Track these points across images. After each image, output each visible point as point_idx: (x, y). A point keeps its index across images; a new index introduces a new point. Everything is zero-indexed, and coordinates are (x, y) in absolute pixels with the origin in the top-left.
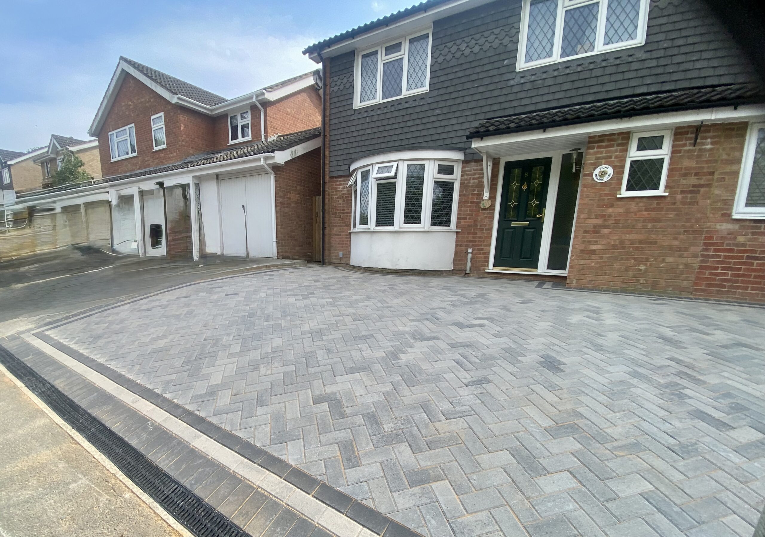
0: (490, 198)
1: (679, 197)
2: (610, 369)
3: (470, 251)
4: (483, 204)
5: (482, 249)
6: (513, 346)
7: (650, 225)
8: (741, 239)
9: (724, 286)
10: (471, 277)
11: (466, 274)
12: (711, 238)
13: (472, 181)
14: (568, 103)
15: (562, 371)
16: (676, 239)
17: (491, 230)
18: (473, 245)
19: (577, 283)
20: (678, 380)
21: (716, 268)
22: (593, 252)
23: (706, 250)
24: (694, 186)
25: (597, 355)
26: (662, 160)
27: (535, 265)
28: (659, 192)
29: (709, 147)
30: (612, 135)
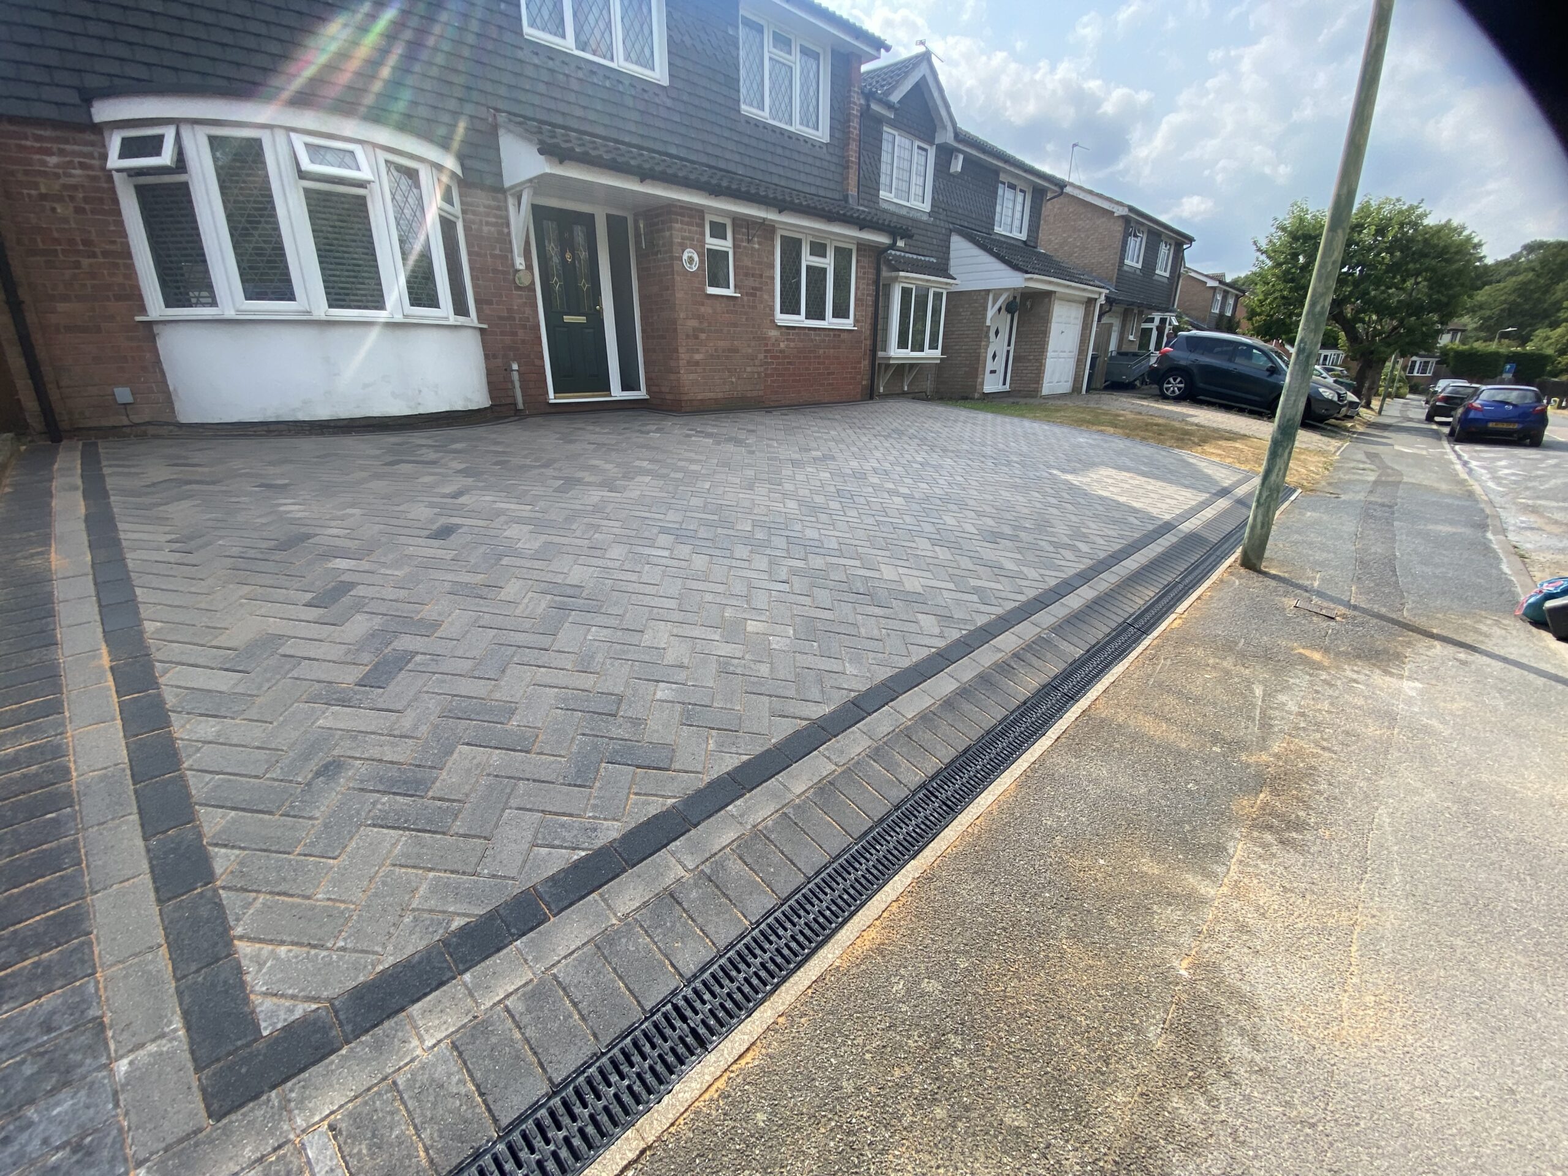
1: (746, 298)
3: (515, 367)
4: (517, 280)
5: (533, 364)
7: (732, 330)
8: (781, 345)
9: (780, 393)
11: (517, 410)
12: (768, 345)
13: (485, 229)
16: (748, 346)
17: (538, 327)
18: (515, 356)
19: (690, 405)
22: (698, 363)
23: (766, 357)
26: (727, 253)
27: (606, 388)
28: (729, 292)
29: (757, 246)
30: (691, 209)
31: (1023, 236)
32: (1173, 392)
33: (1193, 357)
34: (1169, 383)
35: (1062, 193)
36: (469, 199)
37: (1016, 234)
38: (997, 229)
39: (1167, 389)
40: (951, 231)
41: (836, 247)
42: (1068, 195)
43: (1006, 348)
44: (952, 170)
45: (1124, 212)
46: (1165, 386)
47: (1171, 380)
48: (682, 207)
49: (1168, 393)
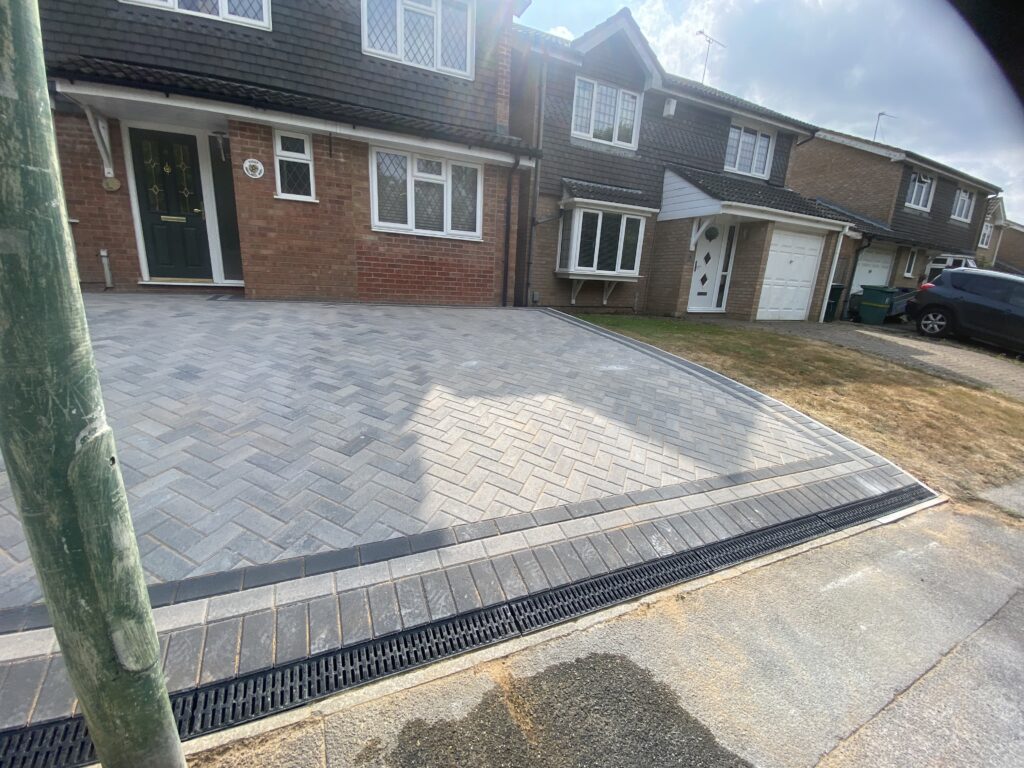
0: (117, 176)
1: (329, 205)
2: (254, 366)
3: (103, 253)
4: (107, 184)
5: (125, 252)
6: (140, 364)
7: (311, 232)
8: (381, 249)
9: (378, 291)
10: (116, 292)
11: (107, 288)
12: (361, 248)
13: (79, 147)
14: (198, 70)
15: (199, 378)
16: (334, 247)
17: (131, 223)
18: (106, 245)
19: (257, 293)
20: (313, 364)
21: (370, 275)
22: (265, 258)
23: (360, 258)
24: (339, 197)
25: (246, 356)
26: (307, 165)
27: (209, 275)
28: (312, 199)
29: (342, 160)
30: (255, 125)
31: (766, 176)
32: (933, 328)
33: (958, 294)
34: (928, 319)
35: (813, 137)
36: (64, 125)
37: (754, 174)
38: (727, 168)
39: (926, 326)
40: (664, 168)
41: (453, 166)
42: (818, 138)
43: (720, 272)
44: (665, 114)
45: (902, 157)
46: (924, 322)
47: (931, 316)
48: (241, 123)
49: (926, 330)
